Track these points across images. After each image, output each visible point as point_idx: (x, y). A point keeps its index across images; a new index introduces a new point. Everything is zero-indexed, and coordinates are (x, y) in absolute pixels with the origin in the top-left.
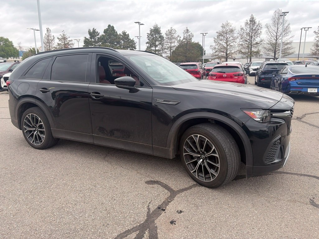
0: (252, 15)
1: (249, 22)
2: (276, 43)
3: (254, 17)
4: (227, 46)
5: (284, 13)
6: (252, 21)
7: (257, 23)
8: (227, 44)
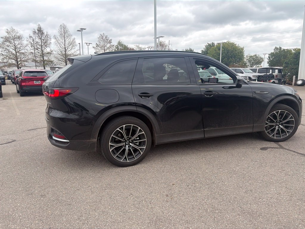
0: (39, 25)
1: (37, 31)
2: (65, 54)
3: (42, 27)
4: (16, 53)
5: (82, 29)
6: (40, 31)
7: (45, 33)
8: (15, 51)
